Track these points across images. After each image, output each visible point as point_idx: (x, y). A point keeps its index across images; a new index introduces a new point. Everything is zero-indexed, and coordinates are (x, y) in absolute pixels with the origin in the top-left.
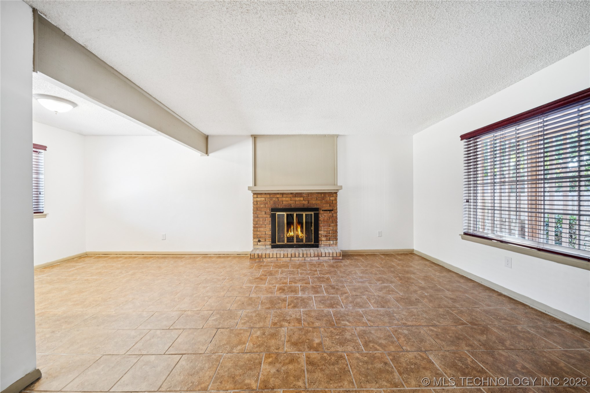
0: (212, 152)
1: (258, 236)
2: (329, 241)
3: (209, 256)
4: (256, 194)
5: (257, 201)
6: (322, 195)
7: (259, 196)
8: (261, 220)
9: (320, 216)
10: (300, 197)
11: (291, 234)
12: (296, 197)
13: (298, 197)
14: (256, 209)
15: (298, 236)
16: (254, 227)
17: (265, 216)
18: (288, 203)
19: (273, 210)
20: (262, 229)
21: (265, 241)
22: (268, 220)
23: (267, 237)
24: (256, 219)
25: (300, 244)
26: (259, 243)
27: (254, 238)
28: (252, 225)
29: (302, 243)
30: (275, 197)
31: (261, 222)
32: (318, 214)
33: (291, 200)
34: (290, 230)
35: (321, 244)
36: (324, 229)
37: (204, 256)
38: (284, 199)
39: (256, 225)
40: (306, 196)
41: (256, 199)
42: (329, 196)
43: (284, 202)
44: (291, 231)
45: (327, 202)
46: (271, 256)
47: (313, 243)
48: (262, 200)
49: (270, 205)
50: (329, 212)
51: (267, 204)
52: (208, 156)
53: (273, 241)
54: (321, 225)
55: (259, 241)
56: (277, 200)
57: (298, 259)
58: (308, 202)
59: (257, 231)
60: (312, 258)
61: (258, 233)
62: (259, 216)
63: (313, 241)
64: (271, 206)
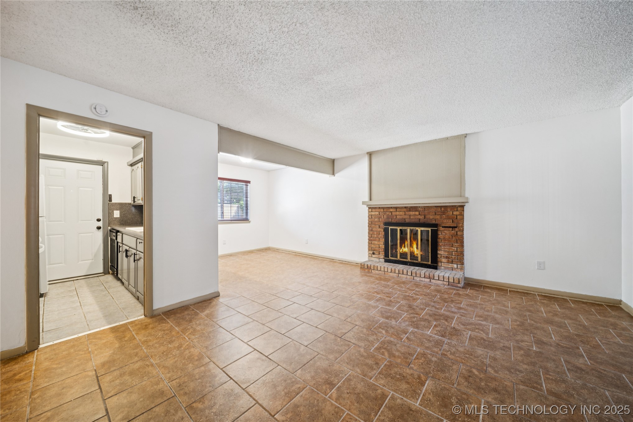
0: (337, 173)
1: (372, 248)
2: (452, 263)
3: (335, 261)
4: (371, 208)
5: (372, 215)
6: (443, 209)
7: (373, 210)
8: (375, 233)
9: (439, 233)
10: (415, 211)
11: (406, 250)
12: (410, 211)
13: (412, 211)
14: (371, 224)
15: (414, 253)
16: (369, 240)
17: (379, 229)
18: (401, 217)
19: (387, 224)
20: (376, 242)
21: (379, 254)
22: (382, 233)
23: (381, 251)
24: (371, 233)
25: (414, 263)
26: (373, 256)
27: (369, 250)
28: (367, 238)
29: (417, 262)
30: (389, 211)
31: (375, 235)
32: (437, 230)
33: (405, 215)
34: (403, 246)
35: (441, 266)
36: (445, 248)
37: (331, 260)
38: (398, 213)
39: (371, 238)
40: (422, 210)
41: (371, 213)
42: (451, 210)
43: (398, 217)
44: (405, 247)
45: (448, 218)
46: (379, 269)
47: (430, 263)
48: (377, 214)
49: (384, 218)
50: (451, 229)
51: (381, 218)
52: (334, 176)
53: (386, 255)
54: (441, 244)
55: (374, 253)
56: (390, 214)
57: (406, 277)
58: (425, 216)
59: (372, 244)
60: (421, 279)
61: (373, 246)
62: (374, 229)
63: (430, 261)
64: (385, 220)
